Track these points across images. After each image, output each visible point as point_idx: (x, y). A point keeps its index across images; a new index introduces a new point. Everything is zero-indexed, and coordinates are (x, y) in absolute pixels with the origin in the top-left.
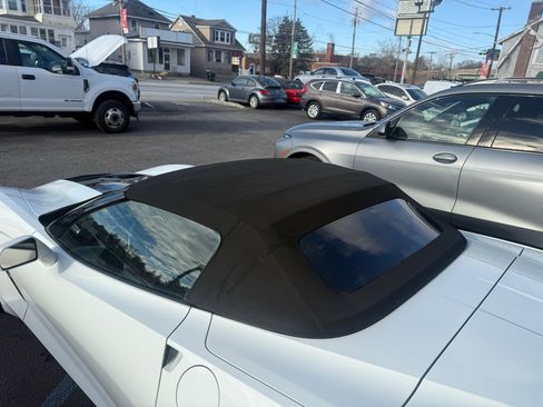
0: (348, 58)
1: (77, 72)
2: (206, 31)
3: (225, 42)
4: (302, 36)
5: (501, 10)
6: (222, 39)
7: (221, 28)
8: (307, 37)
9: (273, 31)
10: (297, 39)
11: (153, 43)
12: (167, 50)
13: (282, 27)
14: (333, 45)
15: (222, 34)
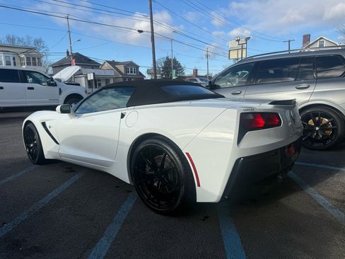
0: (205, 77)
1: (55, 85)
2: (122, 68)
3: (133, 74)
4: (177, 66)
5: (289, 41)
6: (132, 72)
7: (131, 66)
8: (181, 67)
9: (160, 65)
10: (175, 68)
11: (91, 77)
12: (99, 80)
13: (166, 63)
14: (197, 70)
15: (131, 69)
